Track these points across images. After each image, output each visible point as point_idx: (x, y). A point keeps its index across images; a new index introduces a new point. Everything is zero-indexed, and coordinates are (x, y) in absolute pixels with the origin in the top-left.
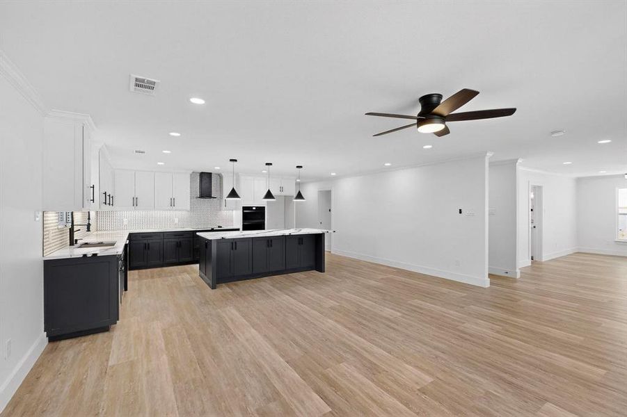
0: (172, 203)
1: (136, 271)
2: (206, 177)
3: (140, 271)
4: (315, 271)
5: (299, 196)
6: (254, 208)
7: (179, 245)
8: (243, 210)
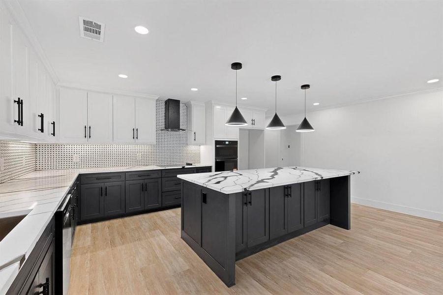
0: (135, 134)
1: (90, 226)
2: (172, 105)
3: (95, 225)
4: (329, 225)
5: (306, 125)
6: (227, 143)
7: (144, 188)
8: (216, 144)
